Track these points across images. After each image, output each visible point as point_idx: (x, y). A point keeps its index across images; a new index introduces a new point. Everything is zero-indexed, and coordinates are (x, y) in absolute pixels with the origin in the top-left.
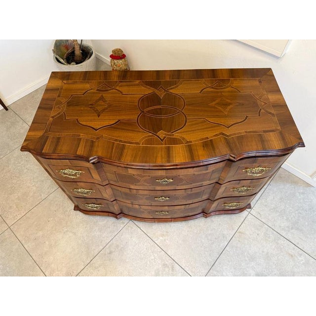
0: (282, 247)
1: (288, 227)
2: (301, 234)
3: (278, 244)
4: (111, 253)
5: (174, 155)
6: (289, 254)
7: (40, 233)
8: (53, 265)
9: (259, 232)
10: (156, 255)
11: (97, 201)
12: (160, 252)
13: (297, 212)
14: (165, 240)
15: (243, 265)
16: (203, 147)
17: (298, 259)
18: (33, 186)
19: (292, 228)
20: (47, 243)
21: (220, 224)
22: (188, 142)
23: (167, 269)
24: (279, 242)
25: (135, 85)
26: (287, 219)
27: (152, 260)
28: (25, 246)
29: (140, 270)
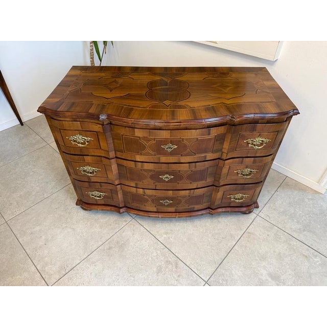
0: (295, 248)
1: (300, 229)
2: (314, 236)
3: (290, 245)
4: (110, 248)
5: (178, 115)
6: (303, 255)
7: (38, 228)
8: (46, 258)
9: (269, 234)
10: (159, 252)
11: (101, 186)
12: (163, 249)
13: (307, 216)
14: (169, 238)
15: (253, 264)
16: (206, 110)
17: (314, 261)
18: (37, 186)
19: (304, 230)
20: (43, 237)
21: (227, 225)
22: (191, 108)
23: (170, 266)
24: (291, 243)
25: (145, 75)
26: (298, 222)
27: (154, 256)
28: (20, 240)
29: (140, 266)
